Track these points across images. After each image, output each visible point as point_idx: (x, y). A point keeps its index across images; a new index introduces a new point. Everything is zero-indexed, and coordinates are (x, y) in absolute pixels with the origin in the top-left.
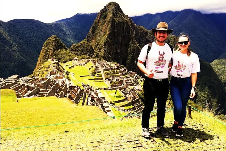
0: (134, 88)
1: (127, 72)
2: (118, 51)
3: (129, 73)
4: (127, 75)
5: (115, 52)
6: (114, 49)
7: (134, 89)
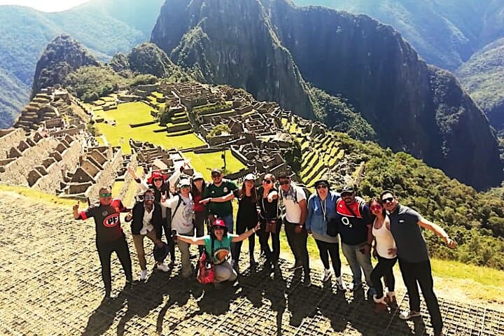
0: (271, 139)
1: (253, 103)
2: (233, 61)
3: (258, 105)
4: (254, 111)
5: (226, 65)
6: (222, 57)
7: (271, 142)
